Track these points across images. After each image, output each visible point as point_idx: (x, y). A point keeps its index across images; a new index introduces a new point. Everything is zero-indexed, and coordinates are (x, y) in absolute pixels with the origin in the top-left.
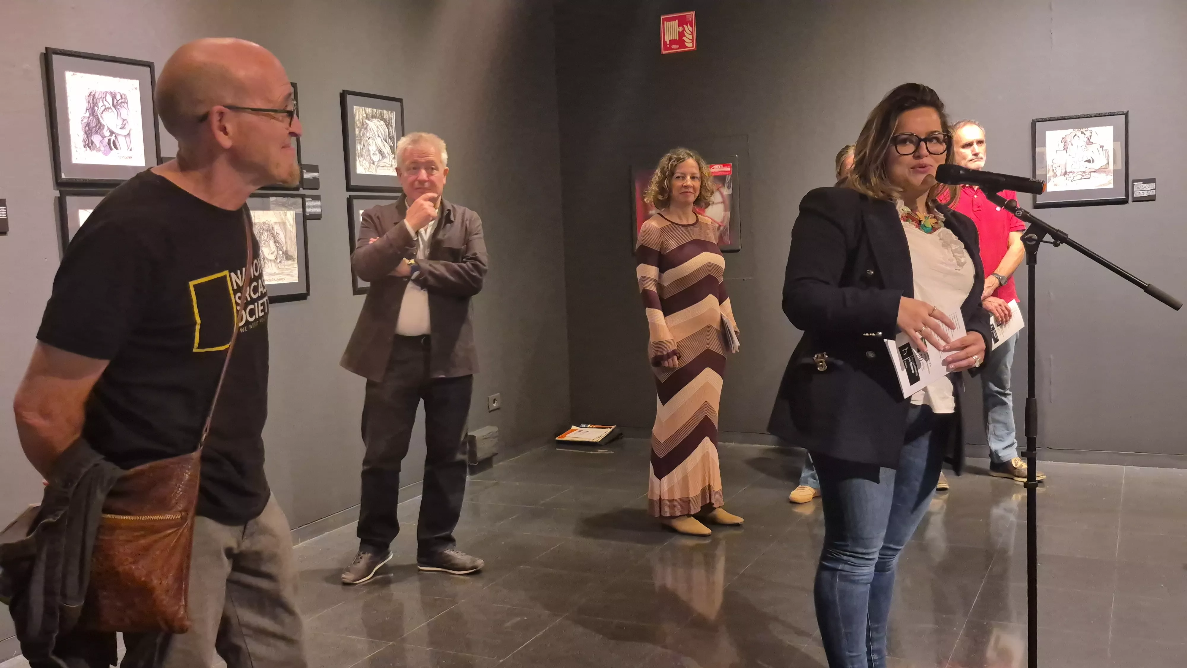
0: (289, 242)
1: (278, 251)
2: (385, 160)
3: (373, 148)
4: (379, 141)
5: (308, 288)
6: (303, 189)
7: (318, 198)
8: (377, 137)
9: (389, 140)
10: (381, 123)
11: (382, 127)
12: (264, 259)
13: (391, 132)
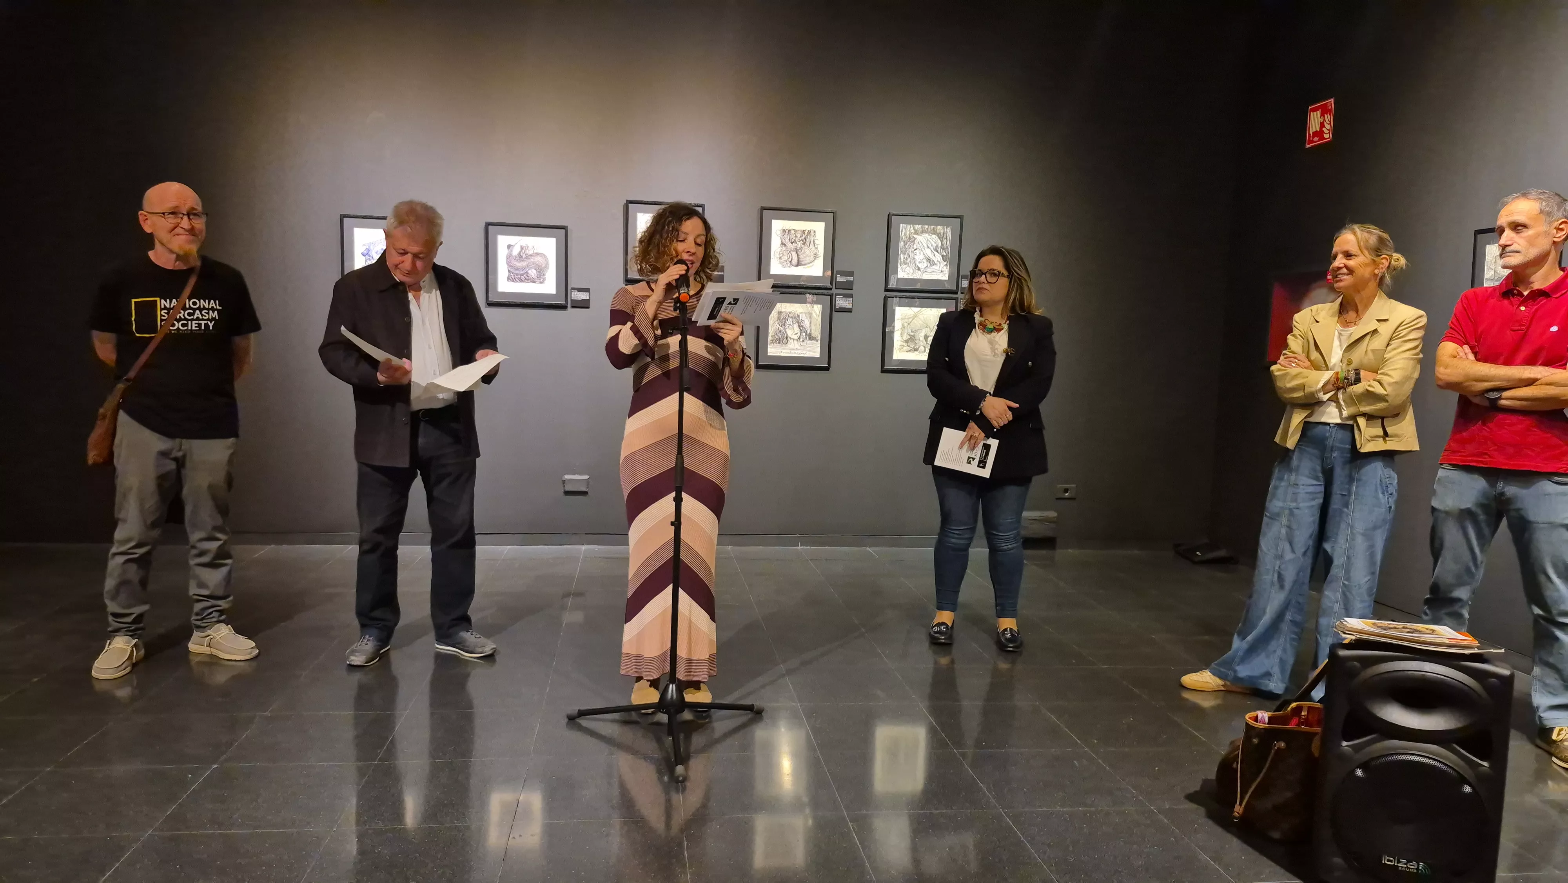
0: (813, 328)
1: (801, 333)
2: (934, 267)
3: (919, 257)
4: (928, 252)
5: (829, 363)
6: (836, 289)
7: (851, 296)
8: (926, 249)
9: (942, 250)
10: (934, 236)
11: (934, 240)
12: (787, 338)
13: (945, 244)
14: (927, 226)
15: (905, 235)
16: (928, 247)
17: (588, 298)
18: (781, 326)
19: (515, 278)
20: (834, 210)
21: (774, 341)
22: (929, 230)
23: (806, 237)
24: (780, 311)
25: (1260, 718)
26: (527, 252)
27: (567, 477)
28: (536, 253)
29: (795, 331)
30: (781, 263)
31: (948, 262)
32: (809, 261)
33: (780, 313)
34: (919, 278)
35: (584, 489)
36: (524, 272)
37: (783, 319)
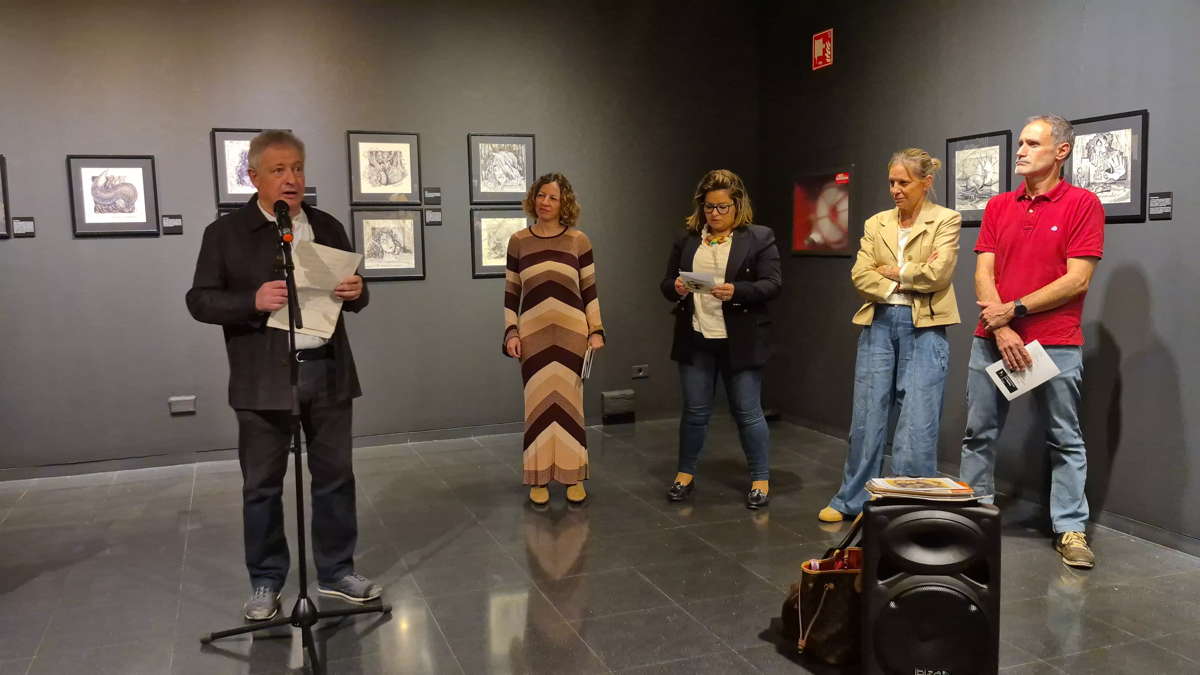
0: (407, 241)
2: (512, 181)
3: (499, 172)
4: (507, 168)
5: (424, 273)
6: (425, 204)
7: (439, 210)
8: (504, 165)
9: (518, 166)
10: (510, 154)
11: (511, 157)
12: (382, 251)
13: (521, 160)
14: (503, 145)
15: (484, 153)
16: (506, 164)
17: (180, 224)
18: (376, 241)
19: (102, 209)
20: (417, 132)
21: (370, 255)
22: (506, 148)
23: (393, 157)
24: (373, 227)
25: (812, 565)
26: (113, 182)
27: (173, 399)
28: (122, 184)
29: (390, 245)
30: (371, 183)
31: (524, 177)
32: (397, 180)
33: (374, 229)
34: (500, 191)
35: (191, 409)
36: (111, 202)
37: (377, 234)
